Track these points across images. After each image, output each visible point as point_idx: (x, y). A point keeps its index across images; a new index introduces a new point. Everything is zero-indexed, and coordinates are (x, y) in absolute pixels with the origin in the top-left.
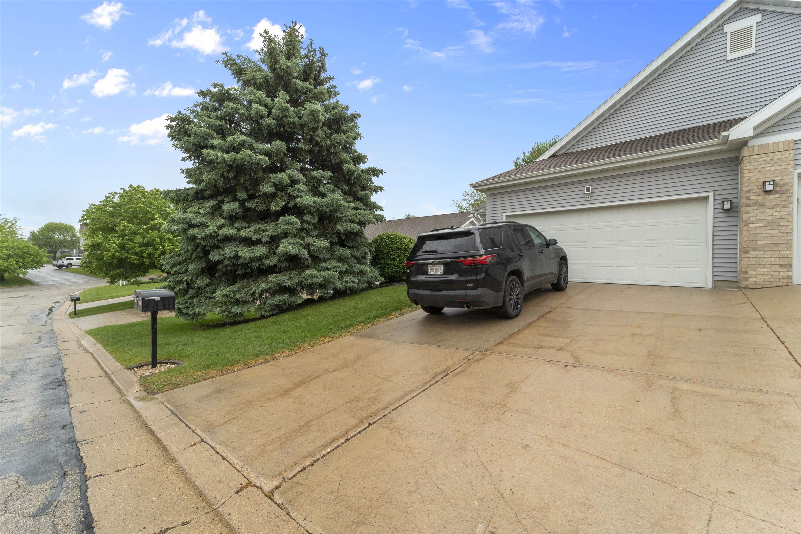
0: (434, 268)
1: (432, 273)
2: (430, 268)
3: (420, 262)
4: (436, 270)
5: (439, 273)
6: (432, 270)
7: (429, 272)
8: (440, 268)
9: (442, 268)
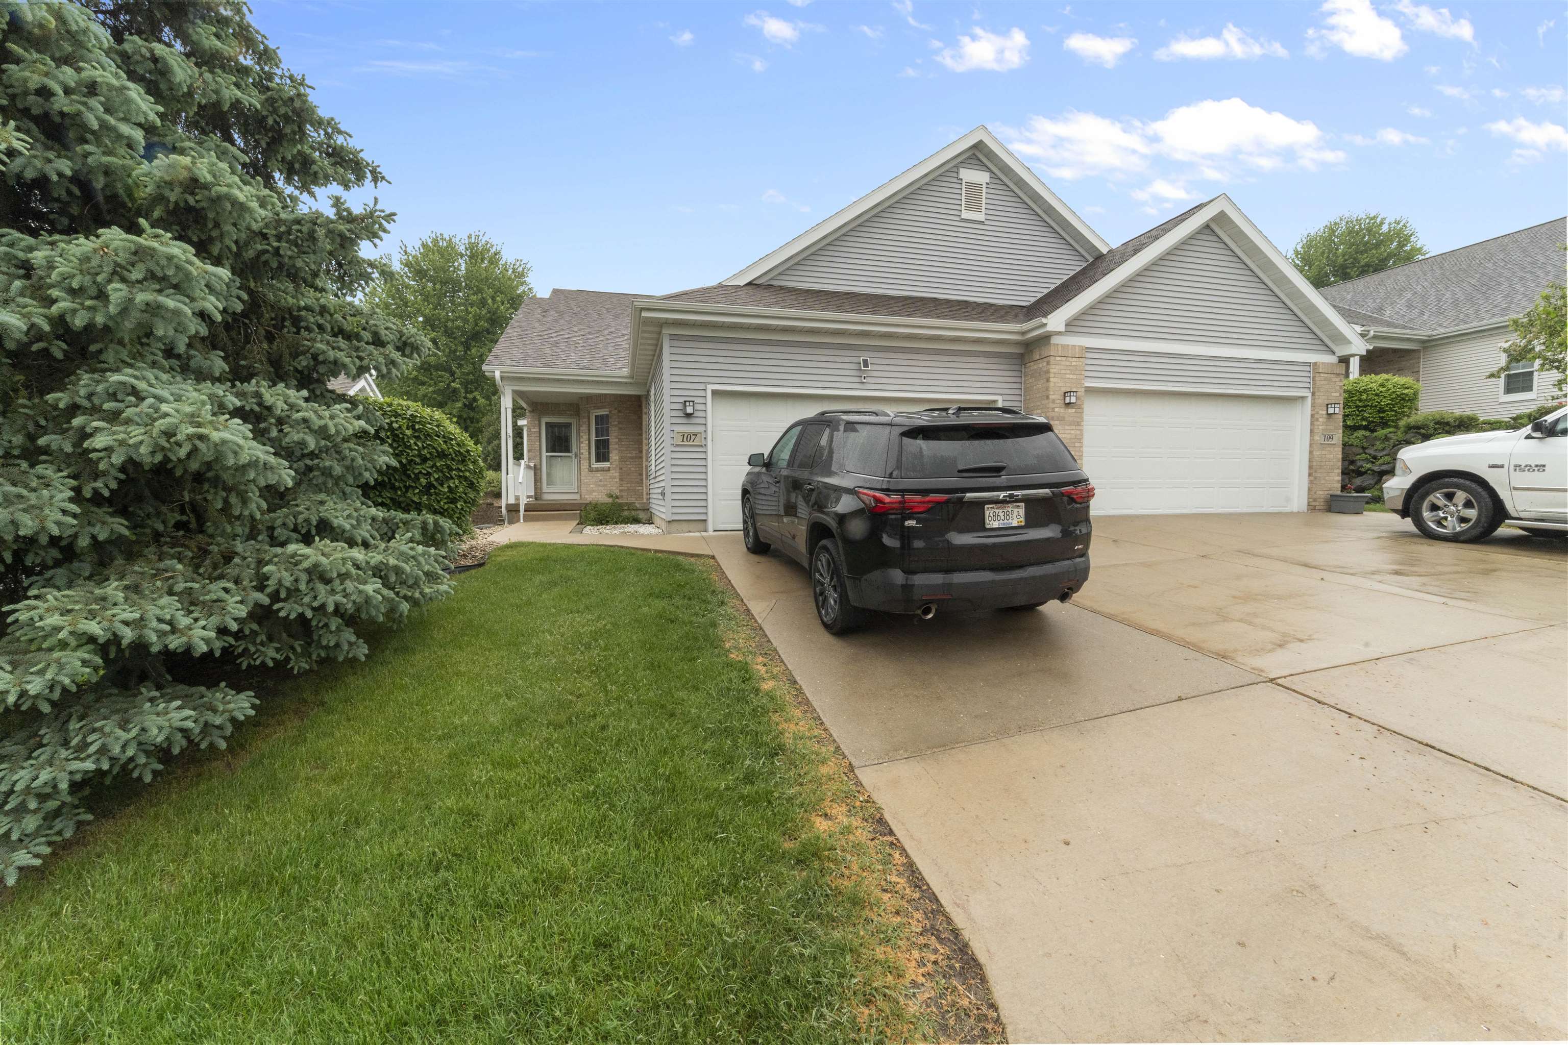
0: (1001, 512)
1: (995, 525)
2: (989, 511)
3: (969, 495)
4: (1007, 515)
5: (1015, 524)
6: (996, 517)
7: (987, 521)
8: (1015, 513)
9: (1022, 511)
